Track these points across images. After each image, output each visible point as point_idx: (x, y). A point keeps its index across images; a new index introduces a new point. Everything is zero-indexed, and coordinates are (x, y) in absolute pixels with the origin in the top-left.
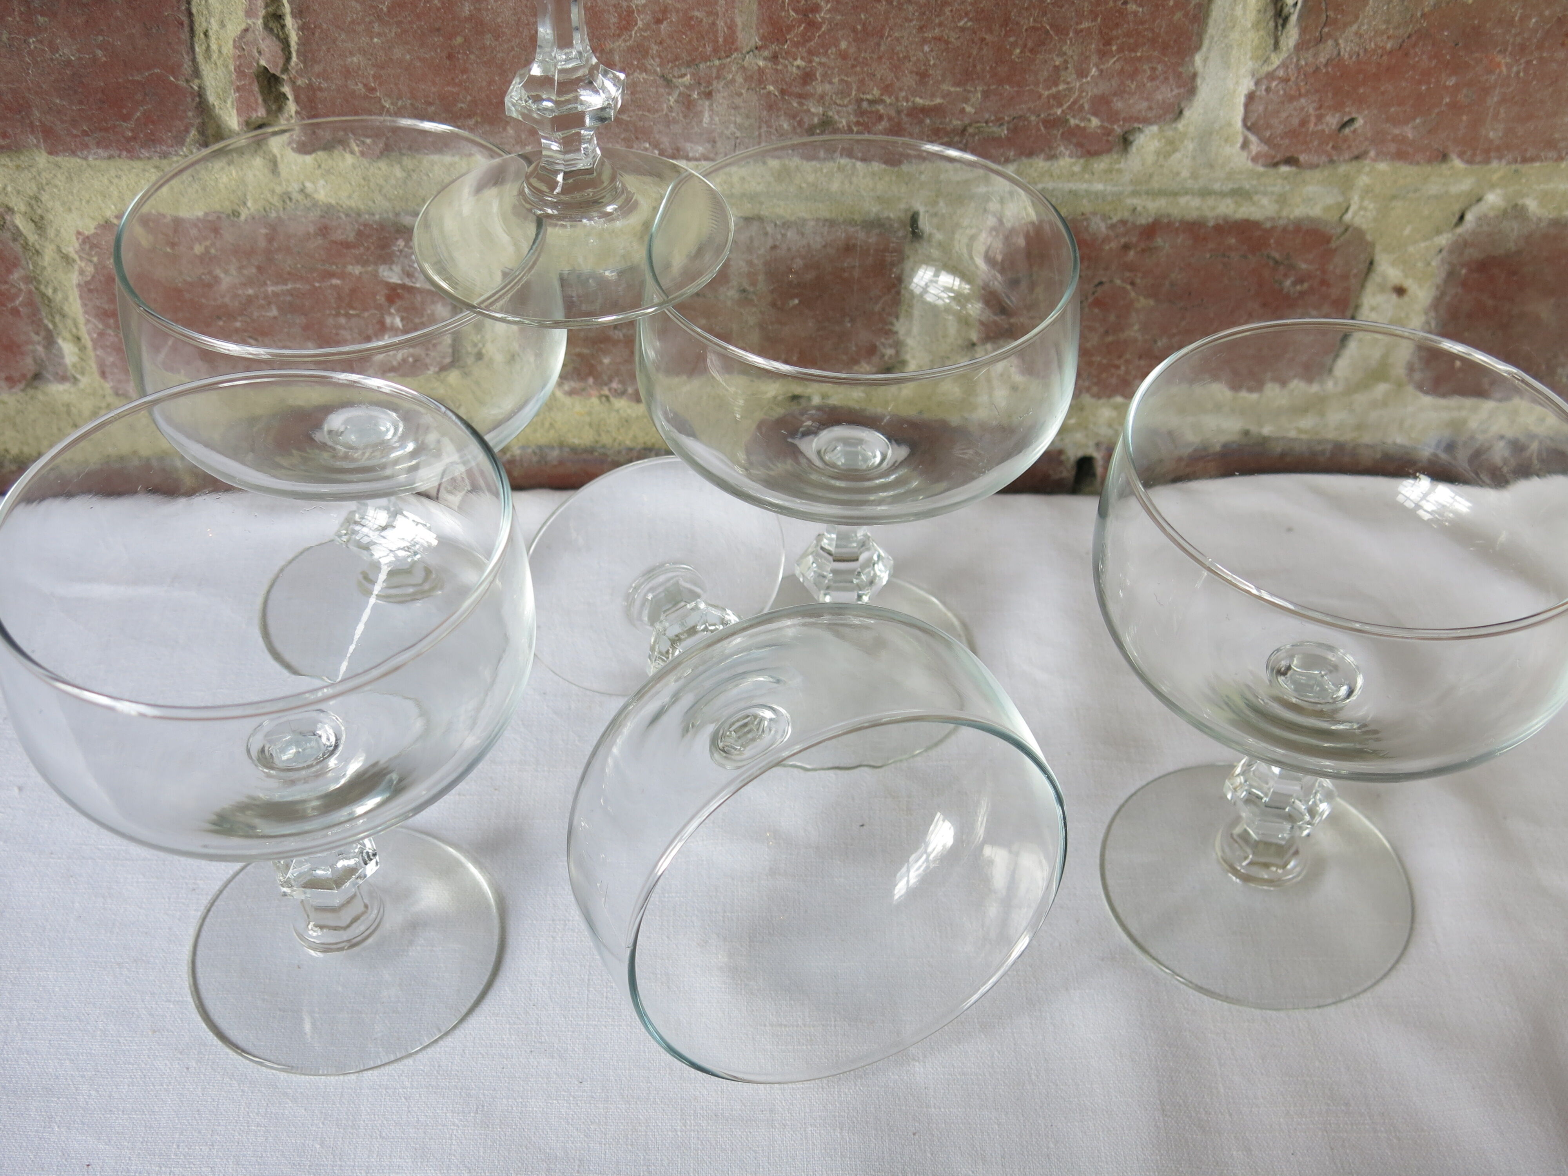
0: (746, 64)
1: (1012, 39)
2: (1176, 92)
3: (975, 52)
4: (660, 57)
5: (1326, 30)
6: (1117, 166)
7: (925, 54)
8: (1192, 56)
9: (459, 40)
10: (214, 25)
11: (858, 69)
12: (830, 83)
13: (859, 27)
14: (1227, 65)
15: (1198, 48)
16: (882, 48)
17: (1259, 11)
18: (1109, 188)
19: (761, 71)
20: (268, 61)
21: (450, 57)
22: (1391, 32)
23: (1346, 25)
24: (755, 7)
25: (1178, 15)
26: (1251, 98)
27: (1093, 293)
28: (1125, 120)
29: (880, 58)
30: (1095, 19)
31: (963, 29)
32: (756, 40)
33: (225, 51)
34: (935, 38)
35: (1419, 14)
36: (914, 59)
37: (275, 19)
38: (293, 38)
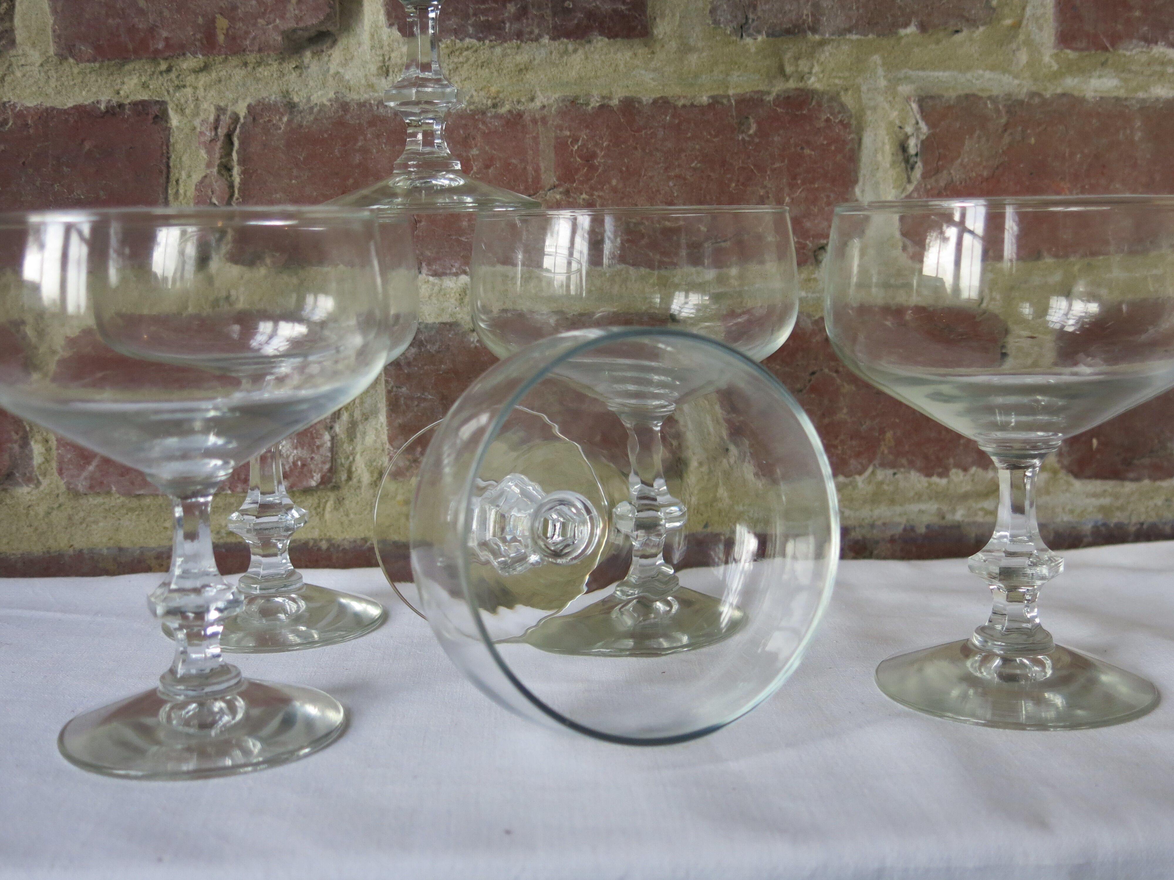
0: (548, 198)
1: (729, 176)
3: (704, 186)
5: (940, 163)
6: (813, 276)
7: (670, 188)
8: (853, 188)
9: (351, 181)
10: (184, 175)
11: (625, 200)
13: (624, 169)
15: (856, 181)
16: (641, 184)
17: (893, 154)
18: (810, 295)
19: (558, 203)
20: (218, 198)
22: (984, 163)
23: (954, 159)
24: (553, 155)
25: (839, 157)
27: (810, 381)
28: (814, 237)
29: (640, 192)
30: (783, 161)
31: (695, 169)
32: (554, 180)
33: (188, 194)
34: (676, 176)
35: (1001, 151)
36: (663, 192)
37: (226, 168)
38: (237, 180)
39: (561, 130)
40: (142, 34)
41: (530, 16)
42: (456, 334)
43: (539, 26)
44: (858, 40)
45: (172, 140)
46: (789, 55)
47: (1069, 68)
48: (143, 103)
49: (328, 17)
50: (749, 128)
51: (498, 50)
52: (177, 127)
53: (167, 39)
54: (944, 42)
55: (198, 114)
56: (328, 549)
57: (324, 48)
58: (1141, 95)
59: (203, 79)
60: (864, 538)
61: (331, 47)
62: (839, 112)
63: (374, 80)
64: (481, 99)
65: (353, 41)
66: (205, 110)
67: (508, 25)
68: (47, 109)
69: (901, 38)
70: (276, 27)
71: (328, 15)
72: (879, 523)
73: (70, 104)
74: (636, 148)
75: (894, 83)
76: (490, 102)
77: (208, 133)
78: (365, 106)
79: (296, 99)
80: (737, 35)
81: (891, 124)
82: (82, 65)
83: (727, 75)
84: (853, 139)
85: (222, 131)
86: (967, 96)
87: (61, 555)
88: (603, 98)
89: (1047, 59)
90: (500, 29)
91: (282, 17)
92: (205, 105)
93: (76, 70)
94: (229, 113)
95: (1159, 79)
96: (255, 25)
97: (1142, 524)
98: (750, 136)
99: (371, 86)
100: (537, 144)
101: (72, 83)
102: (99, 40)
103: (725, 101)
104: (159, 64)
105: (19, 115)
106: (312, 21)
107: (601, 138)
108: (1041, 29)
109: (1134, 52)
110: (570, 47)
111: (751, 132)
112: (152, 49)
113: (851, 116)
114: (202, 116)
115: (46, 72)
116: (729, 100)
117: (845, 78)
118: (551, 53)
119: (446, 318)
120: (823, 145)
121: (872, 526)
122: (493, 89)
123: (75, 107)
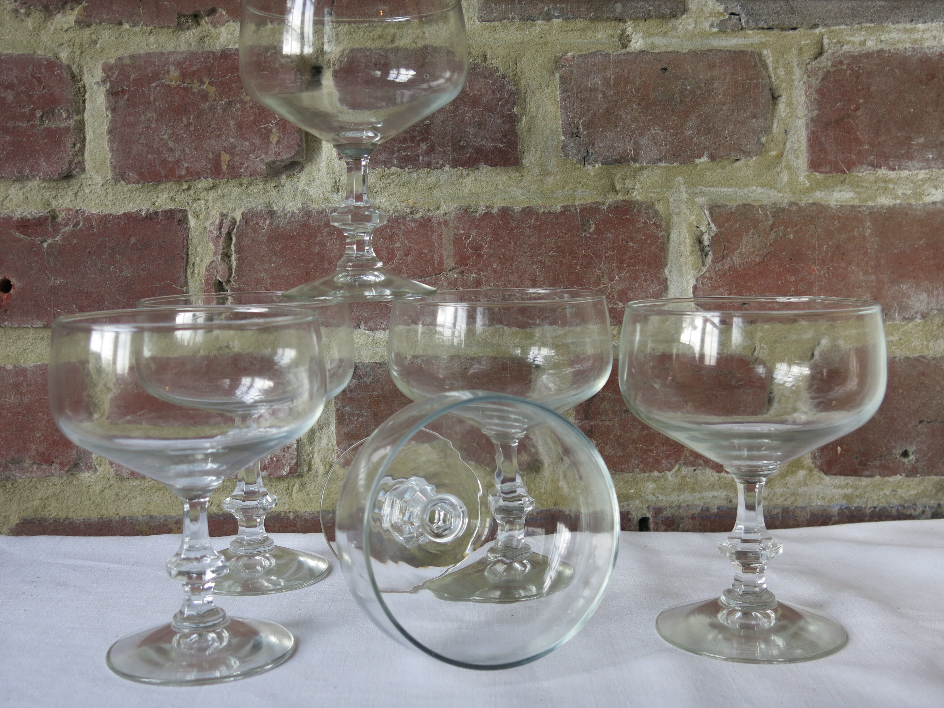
0: (448, 276)
1: (575, 261)
2: (658, 287)
3: (558, 268)
4: (407, 273)
5: (725, 252)
7: (534, 269)
8: (663, 269)
9: (312, 265)
10: (198, 260)
11: (502, 278)
12: (489, 286)
13: (502, 256)
14: (681, 275)
15: (666, 265)
16: (514, 267)
17: (692, 246)
19: (456, 280)
20: (221, 276)
21: (307, 273)
22: (757, 253)
23: (735, 250)
24: (452, 247)
25: (653, 248)
26: (695, 288)
29: (513, 272)
30: (613, 251)
31: (551, 257)
32: (453, 264)
33: (201, 273)
34: (538, 261)
35: (768, 244)
36: (529, 272)
37: (227, 256)
38: (234, 264)
39: (458, 230)
40: (171, 165)
41: (436, 151)
42: (384, 371)
43: (442, 158)
44: (666, 166)
45: (190, 237)
46: (618, 176)
47: (818, 186)
48: (171, 211)
49: (298, 153)
50: (590, 228)
51: (415, 175)
52: (194, 228)
53: (187, 168)
54: (728, 167)
55: (208, 219)
56: (294, 518)
57: (295, 172)
58: (870, 203)
59: (212, 195)
60: (673, 516)
61: (300, 172)
62: (653, 217)
63: (329, 195)
64: (403, 208)
65: (314, 168)
66: (213, 216)
67: (421, 158)
68: (106, 215)
69: (697, 165)
70: (262, 159)
71: (297, 151)
72: (684, 505)
73: (122, 212)
74: (510, 242)
75: (692, 196)
76: (408, 210)
77: (215, 232)
78: (322, 213)
79: (275, 208)
80: (581, 164)
81: (690, 224)
82: (131, 186)
83: (574, 191)
84: (663, 236)
85: (224, 231)
86: (744, 205)
87: (110, 521)
88: (487, 207)
89: (801, 179)
90: (415, 161)
91: (266, 153)
92: (213, 212)
93: (126, 189)
94: (229, 218)
95: (883, 192)
96: (248, 158)
97: (875, 508)
98: (590, 233)
99: (327, 199)
100: (441, 239)
101: (123, 197)
102: (141, 169)
103: (573, 209)
104: (182, 184)
105: (87, 219)
106: (286, 156)
107: (485, 235)
108: (797, 158)
109: (864, 174)
110: (465, 173)
111: (591, 230)
112: (177, 175)
113: (662, 219)
114: (211, 220)
115: (106, 190)
116: (575, 209)
117: (658, 193)
118: (451, 176)
119: (377, 360)
120: (642, 239)
121: (679, 507)
122: (411, 201)
123: (125, 214)
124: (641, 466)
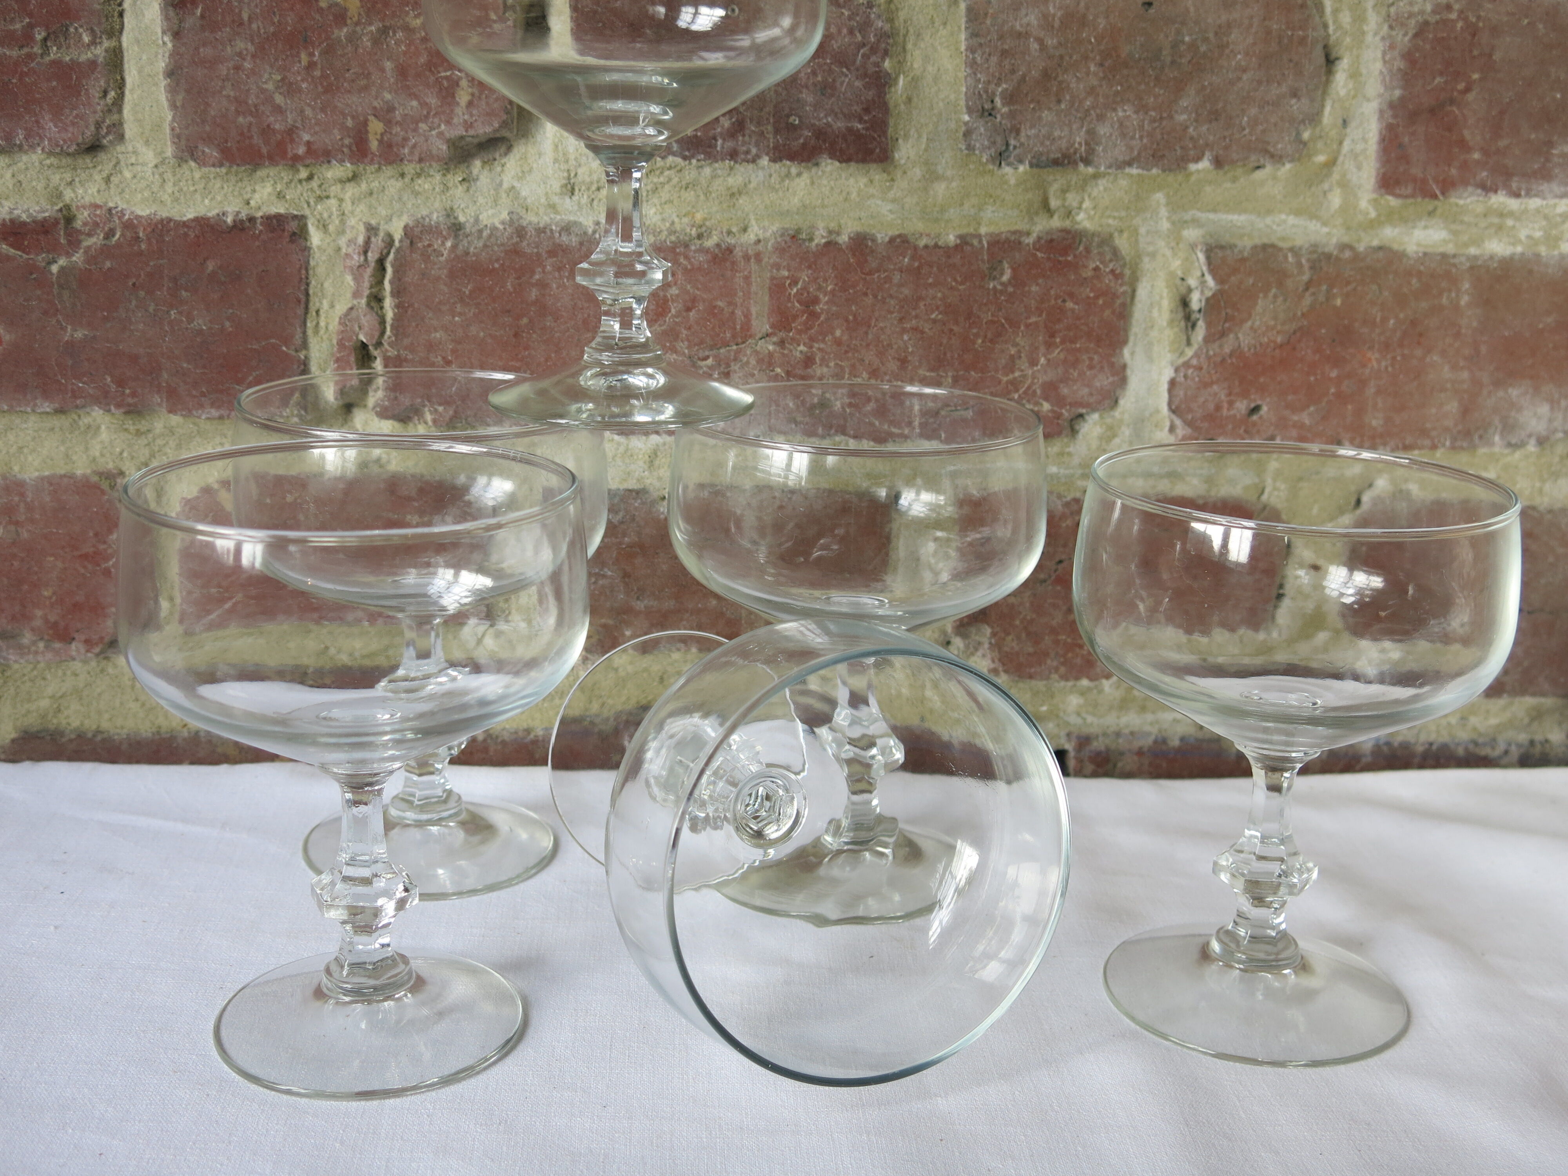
0: (758, 348)
1: (975, 331)
2: (1111, 379)
3: (945, 341)
4: (688, 340)
5: (1227, 325)
6: (1067, 450)
7: (905, 342)
8: (1121, 349)
9: (525, 320)
10: (325, 304)
11: (850, 355)
12: (827, 366)
13: (851, 318)
14: (1150, 359)
15: (1125, 342)
16: (870, 336)
17: (1172, 311)
18: (1062, 471)
19: (771, 355)
20: (366, 335)
21: (516, 335)
22: (1279, 327)
23: (1243, 321)
24: (767, 298)
25: (1107, 312)
26: (1172, 383)
27: (1056, 571)
28: (1071, 404)
29: (868, 345)
30: (1040, 315)
31: (934, 321)
32: (767, 328)
33: (331, 327)
34: (912, 329)
35: (1299, 313)
36: (895, 347)
37: (376, 299)
38: (389, 315)
39: (778, 270)
40: (279, 137)
41: (747, 132)
42: (643, 503)
43: (757, 145)
44: (1139, 175)
45: (312, 263)
46: (1056, 186)
47: (1389, 217)
48: (278, 217)
49: (504, 124)
50: (1002, 274)
51: (707, 171)
52: (319, 247)
53: (308, 143)
54: (1242, 180)
55: (343, 232)
56: (485, 740)
57: (497, 156)
58: (1473, 251)
59: (351, 191)
60: (1108, 750)
61: (506, 154)
62: (1111, 261)
63: (556, 199)
64: (683, 224)
65: (531, 150)
66: (353, 227)
67: (720, 142)
68: (162, 220)
69: (1191, 174)
70: (441, 134)
71: (504, 122)
72: (1126, 731)
73: (190, 216)
74: (866, 294)
75: (1179, 225)
76: (694, 232)
77: (356, 257)
78: (544, 232)
79: (462, 219)
80: (994, 164)
81: (1172, 274)
82: (204, 170)
83: (980, 210)
84: (1124, 293)
85: (372, 256)
86: (1265, 247)
87: (172, 738)
88: (830, 232)
89: (1363, 204)
90: (710, 146)
91: (448, 123)
92: (352, 222)
93: (197, 175)
94: (382, 234)
95: (1496, 233)
96: (415, 130)
97: (1431, 744)
98: (1002, 284)
99: (553, 207)
100: (749, 284)
101: (192, 189)
102: (226, 142)
103: (975, 242)
104: (298, 171)
105: (129, 225)
106: (484, 129)
107: (825, 280)
108: (1359, 168)
109: (1469, 200)
110: (794, 170)
111: (1005, 278)
112: (290, 155)
113: (1125, 265)
114: (349, 235)
115: (161, 175)
116: (980, 242)
117: (1121, 219)
118: (770, 176)
119: (632, 484)
120: (1089, 297)
121: (1118, 734)
122: (699, 216)
123: (196, 220)
124: (1063, 669)
